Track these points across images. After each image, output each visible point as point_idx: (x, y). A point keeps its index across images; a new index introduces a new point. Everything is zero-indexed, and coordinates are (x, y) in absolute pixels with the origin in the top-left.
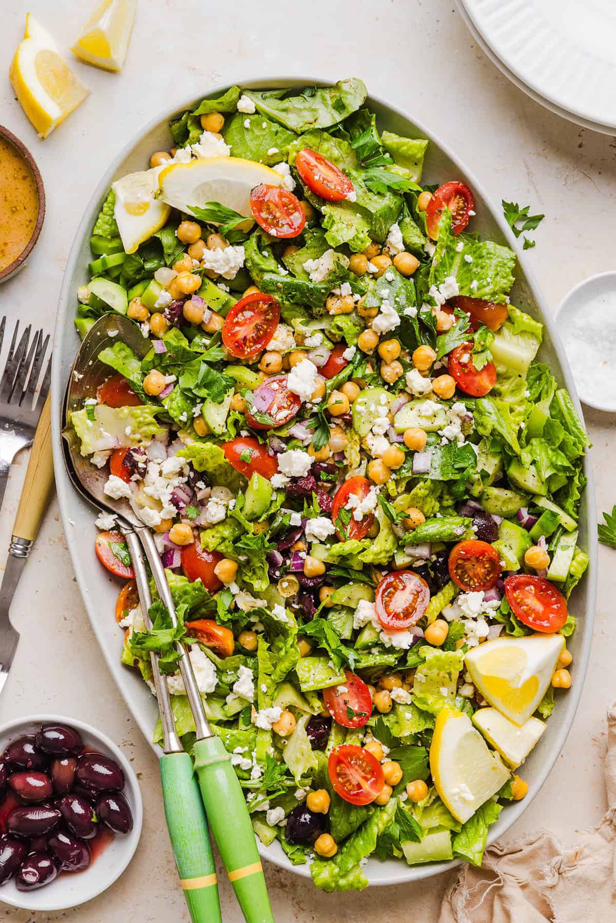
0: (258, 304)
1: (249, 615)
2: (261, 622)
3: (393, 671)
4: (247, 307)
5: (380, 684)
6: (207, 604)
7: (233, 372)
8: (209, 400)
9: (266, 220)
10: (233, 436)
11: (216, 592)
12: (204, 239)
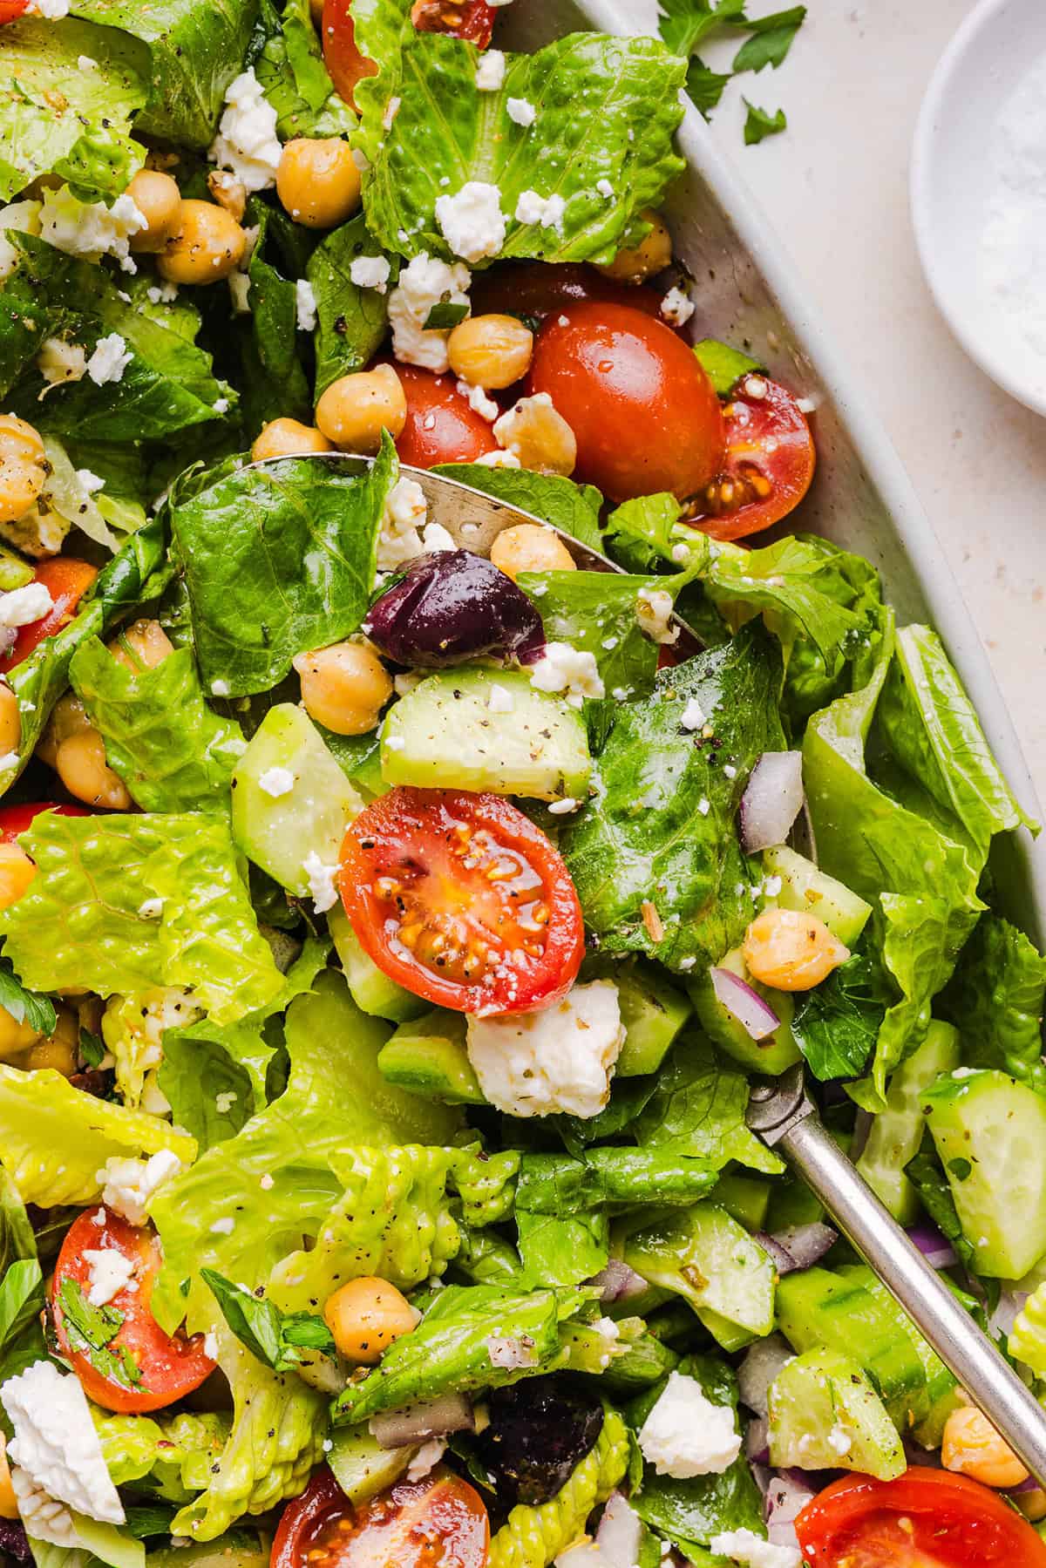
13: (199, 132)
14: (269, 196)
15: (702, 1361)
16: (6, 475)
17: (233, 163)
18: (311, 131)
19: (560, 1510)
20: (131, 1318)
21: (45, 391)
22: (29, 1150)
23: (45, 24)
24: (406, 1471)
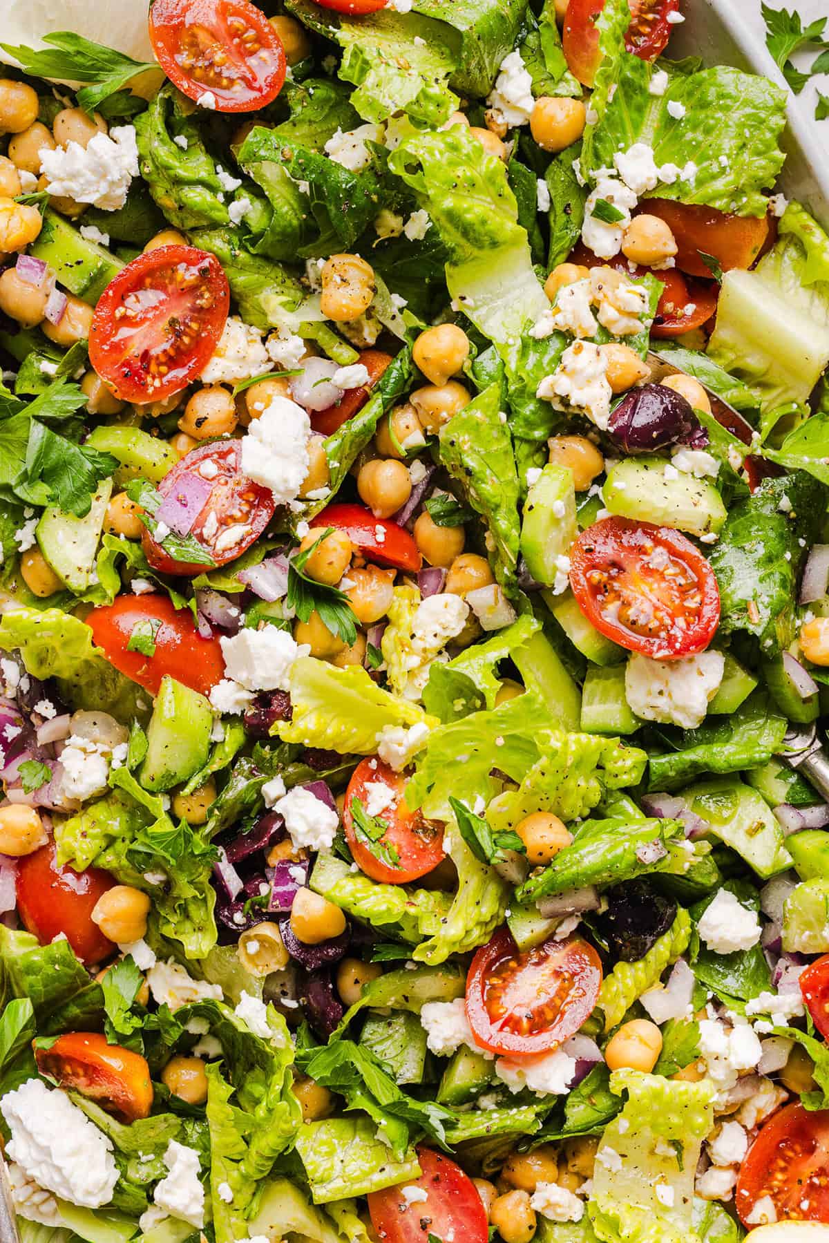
0: (174, 271)
1: (183, 1016)
2: (213, 1033)
3: (535, 1145)
4: (148, 281)
5: (505, 1175)
6: (83, 995)
7: (109, 440)
8: (53, 509)
9: (189, 72)
10: (111, 593)
11: (102, 966)
12: (47, 121)
13: (482, 88)
14: (525, 130)
15: (739, 883)
16: (350, 292)
17: (503, 108)
18: (552, 93)
19: (646, 966)
20: (392, 825)
21: (377, 242)
22: (334, 717)
23: (396, 15)
24: (554, 933)
